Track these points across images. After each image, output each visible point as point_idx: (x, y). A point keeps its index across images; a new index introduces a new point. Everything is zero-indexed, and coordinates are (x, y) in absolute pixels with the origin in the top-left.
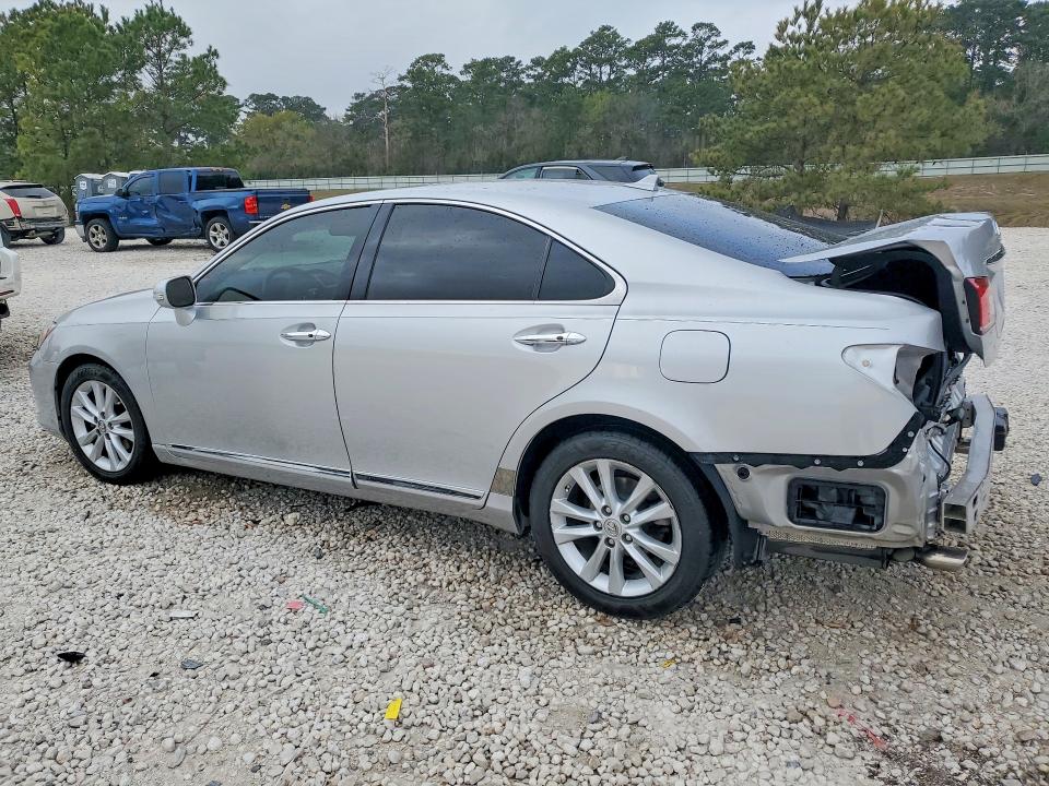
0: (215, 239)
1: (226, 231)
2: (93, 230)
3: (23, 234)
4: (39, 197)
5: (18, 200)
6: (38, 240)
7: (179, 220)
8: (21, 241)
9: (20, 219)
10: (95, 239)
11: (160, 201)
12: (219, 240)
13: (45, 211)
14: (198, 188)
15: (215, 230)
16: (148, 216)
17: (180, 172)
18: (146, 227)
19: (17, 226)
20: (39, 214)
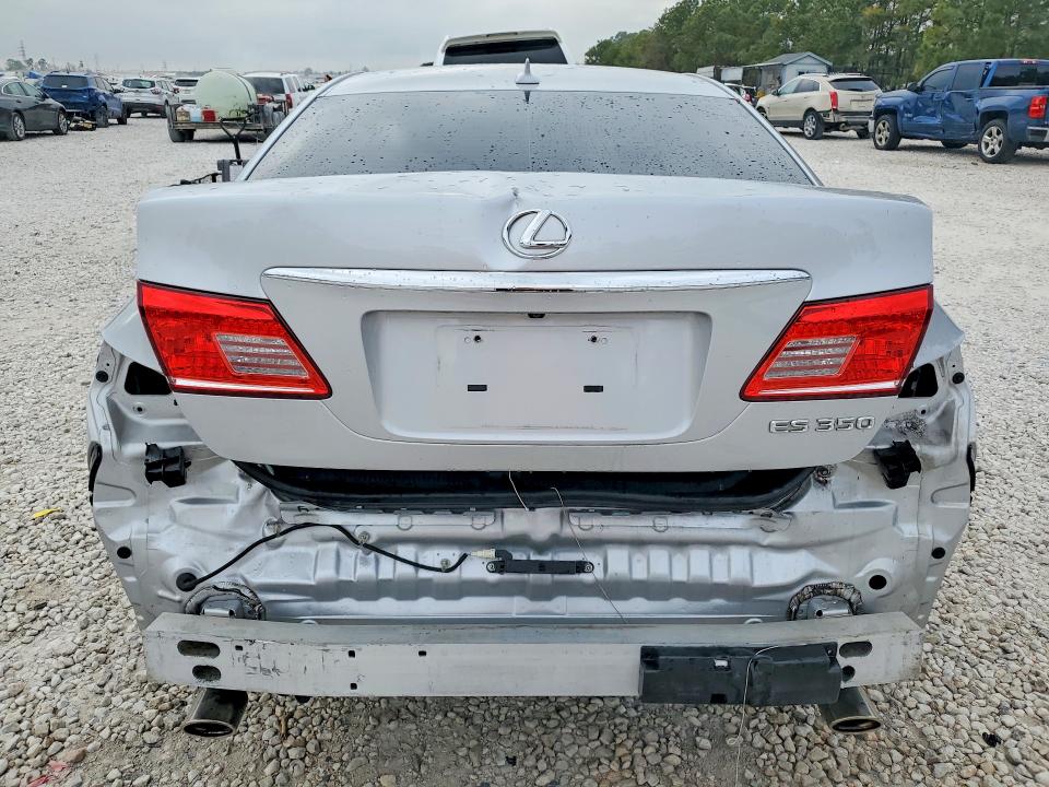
0: (987, 145)
1: (1001, 137)
2: (881, 125)
3: (836, 126)
4: (861, 90)
5: (840, 93)
6: (852, 133)
7: (962, 120)
8: (834, 133)
9: (836, 111)
10: (880, 136)
11: (949, 99)
12: (991, 147)
13: (863, 104)
14: (992, 84)
15: (990, 135)
16: (933, 114)
17: (979, 64)
18: (928, 126)
19: (831, 119)
20: (855, 107)
